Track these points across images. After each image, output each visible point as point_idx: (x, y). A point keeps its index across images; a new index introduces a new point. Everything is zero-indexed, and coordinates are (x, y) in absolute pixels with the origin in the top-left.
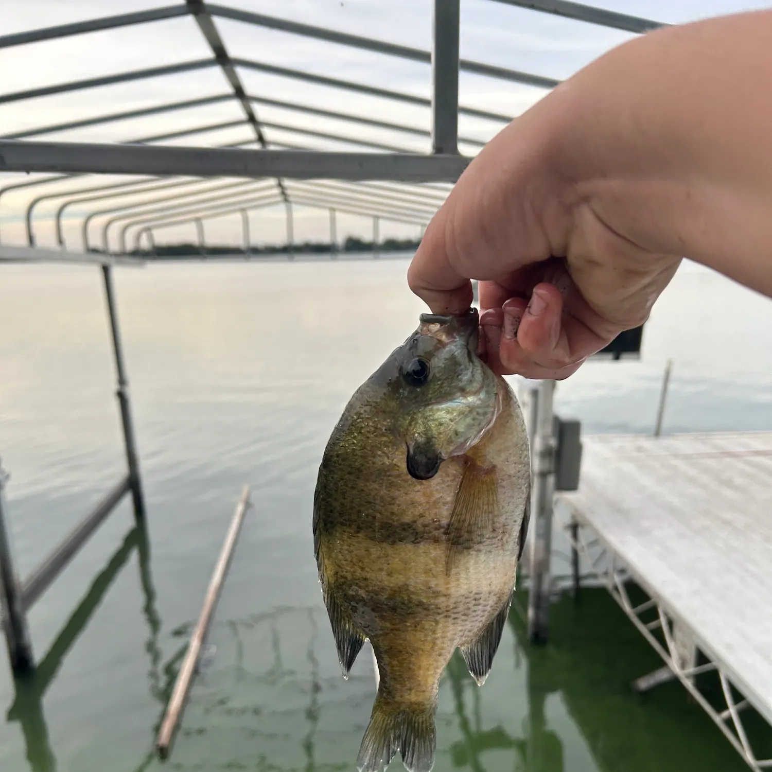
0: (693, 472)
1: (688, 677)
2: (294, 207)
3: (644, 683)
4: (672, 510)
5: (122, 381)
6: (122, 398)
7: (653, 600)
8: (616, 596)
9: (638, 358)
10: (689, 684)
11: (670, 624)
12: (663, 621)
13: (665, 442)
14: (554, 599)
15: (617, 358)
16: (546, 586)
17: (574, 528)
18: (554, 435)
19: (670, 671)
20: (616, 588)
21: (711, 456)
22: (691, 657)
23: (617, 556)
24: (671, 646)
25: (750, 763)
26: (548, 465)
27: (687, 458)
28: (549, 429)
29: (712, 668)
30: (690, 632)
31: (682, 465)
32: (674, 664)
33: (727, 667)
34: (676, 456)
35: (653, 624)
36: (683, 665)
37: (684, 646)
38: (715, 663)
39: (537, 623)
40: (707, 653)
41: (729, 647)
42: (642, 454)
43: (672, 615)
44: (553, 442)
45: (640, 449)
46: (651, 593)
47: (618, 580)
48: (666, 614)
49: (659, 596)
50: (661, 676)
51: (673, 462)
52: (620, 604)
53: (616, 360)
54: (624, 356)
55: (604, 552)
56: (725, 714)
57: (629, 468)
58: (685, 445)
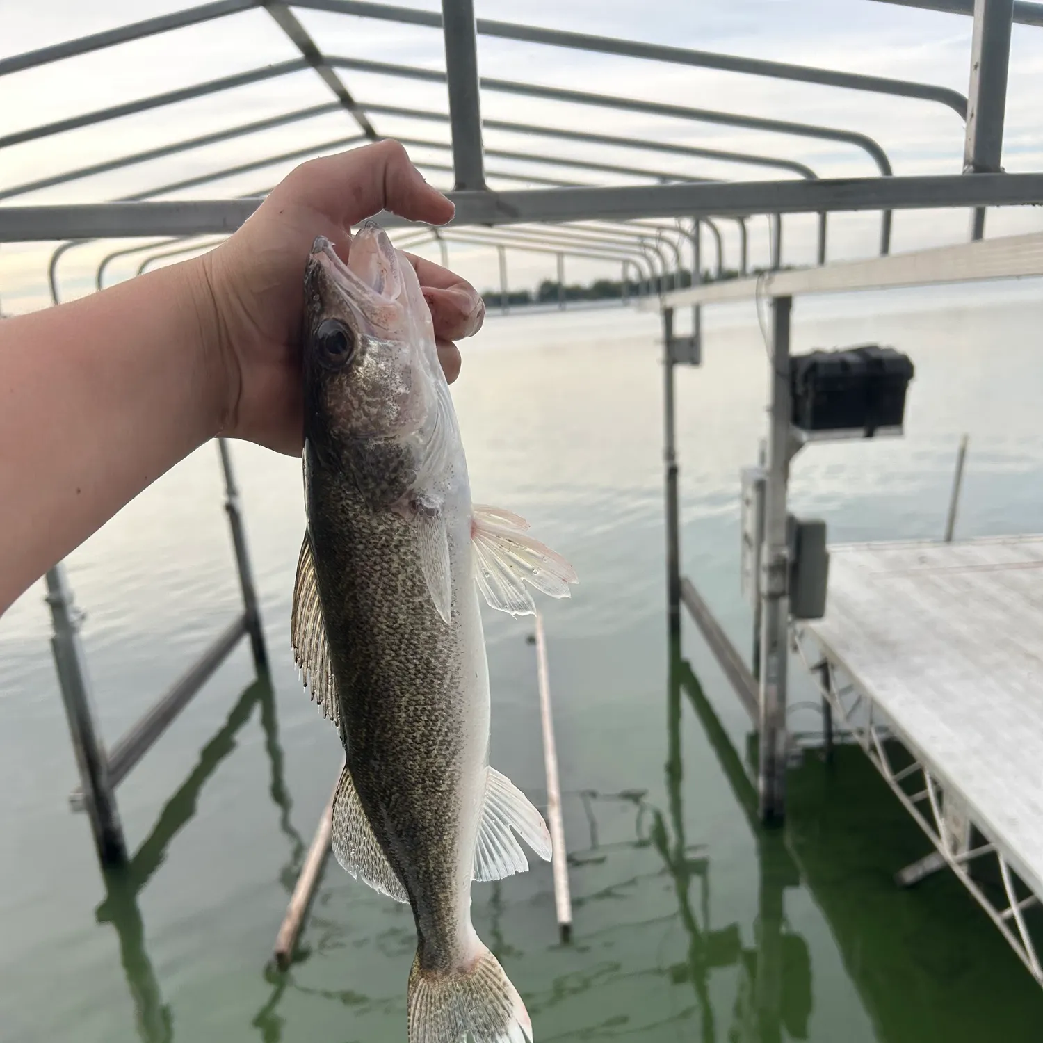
0: (993, 589)
1: (960, 863)
2: (449, 245)
3: (910, 874)
4: (958, 642)
5: (231, 490)
6: (233, 513)
7: (918, 762)
8: (873, 758)
9: (901, 433)
10: (962, 873)
11: (939, 795)
12: (931, 792)
13: (957, 549)
14: (793, 764)
15: (870, 435)
16: (780, 748)
17: (824, 668)
18: (788, 543)
19: (942, 857)
20: (873, 748)
21: (1021, 566)
22: (965, 838)
23: (874, 706)
24: (941, 823)
25: (1036, 975)
26: (781, 583)
27: (988, 569)
28: (781, 535)
29: (990, 850)
30: (964, 803)
31: (978, 580)
32: (944, 846)
33: (1008, 849)
34: (973, 567)
35: (919, 796)
36: (955, 850)
37: (956, 822)
38: (994, 845)
39: (770, 797)
40: (984, 830)
41: (1012, 822)
42: (925, 566)
43: (942, 783)
44: (786, 552)
45: (922, 560)
46: (915, 753)
47: (877, 739)
48: (935, 782)
49: (925, 757)
50: (931, 864)
51: (968, 575)
52: (880, 770)
53: (869, 438)
54: (881, 431)
55: (859, 701)
56: (1007, 913)
57: (905, 586)
58: (987, 552)
